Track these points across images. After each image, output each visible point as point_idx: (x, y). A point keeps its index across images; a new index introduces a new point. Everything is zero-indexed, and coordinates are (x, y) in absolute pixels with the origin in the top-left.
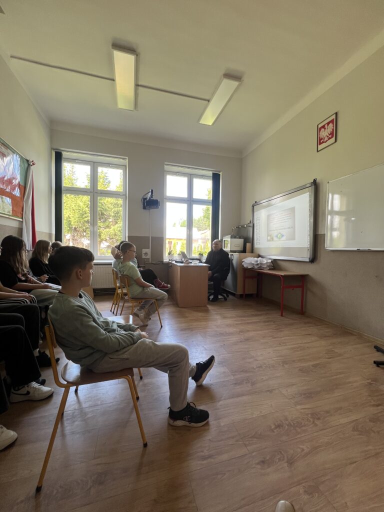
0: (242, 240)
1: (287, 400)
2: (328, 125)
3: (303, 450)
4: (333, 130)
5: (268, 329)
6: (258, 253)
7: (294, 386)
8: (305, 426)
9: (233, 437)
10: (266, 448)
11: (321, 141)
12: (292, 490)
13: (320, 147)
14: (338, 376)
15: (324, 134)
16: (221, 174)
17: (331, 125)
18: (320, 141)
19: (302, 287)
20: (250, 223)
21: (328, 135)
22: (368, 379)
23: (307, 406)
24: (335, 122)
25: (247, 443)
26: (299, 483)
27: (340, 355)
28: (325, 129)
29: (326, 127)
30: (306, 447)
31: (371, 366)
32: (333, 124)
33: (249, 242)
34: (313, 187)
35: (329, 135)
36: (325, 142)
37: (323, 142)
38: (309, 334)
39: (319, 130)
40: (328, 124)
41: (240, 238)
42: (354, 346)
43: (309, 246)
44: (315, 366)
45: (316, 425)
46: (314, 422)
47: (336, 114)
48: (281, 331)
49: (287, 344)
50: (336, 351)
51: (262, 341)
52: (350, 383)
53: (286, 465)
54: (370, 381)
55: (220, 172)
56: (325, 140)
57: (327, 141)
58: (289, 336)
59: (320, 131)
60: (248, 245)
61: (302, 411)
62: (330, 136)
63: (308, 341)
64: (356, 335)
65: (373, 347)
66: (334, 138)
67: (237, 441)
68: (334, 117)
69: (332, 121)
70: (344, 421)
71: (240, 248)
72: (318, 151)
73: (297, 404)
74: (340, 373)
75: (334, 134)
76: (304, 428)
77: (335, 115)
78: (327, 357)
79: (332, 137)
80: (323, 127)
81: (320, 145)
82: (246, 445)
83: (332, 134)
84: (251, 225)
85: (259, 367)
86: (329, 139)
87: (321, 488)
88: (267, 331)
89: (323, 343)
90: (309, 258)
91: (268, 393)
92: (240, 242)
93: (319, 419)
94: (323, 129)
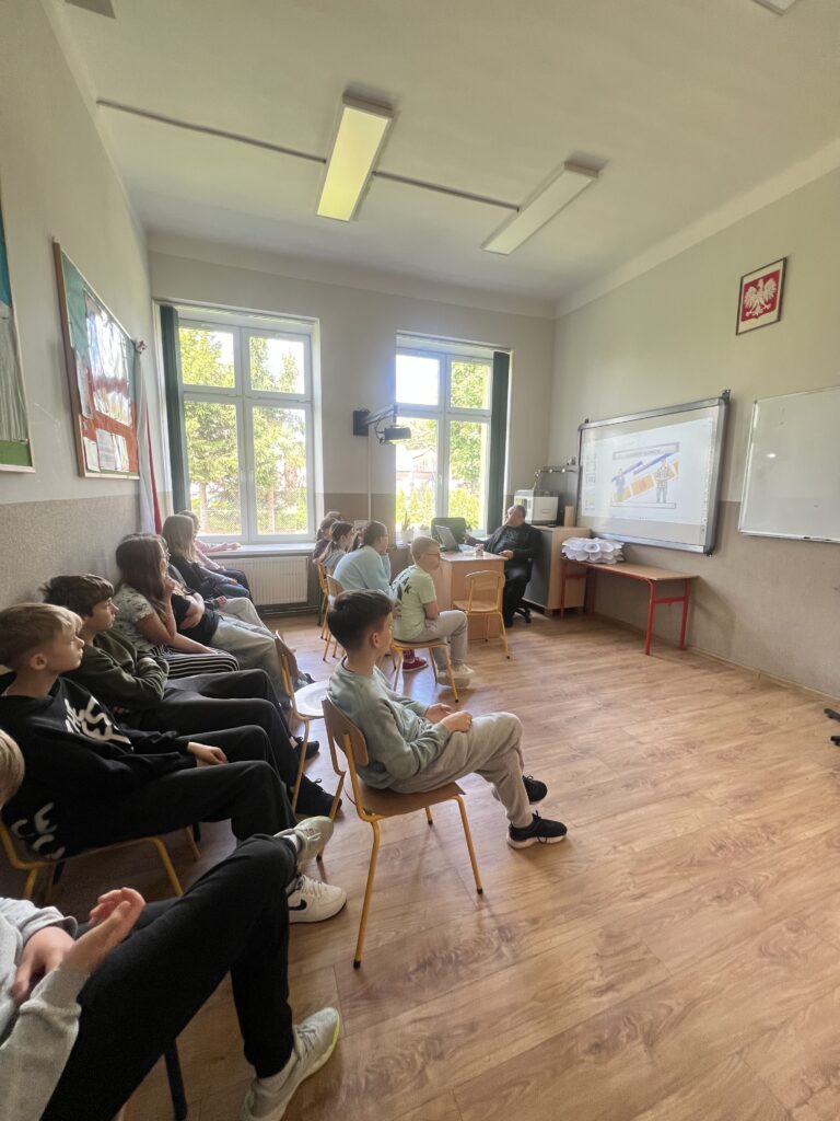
0: (555, 500)
1: (717, 808)
2: (765, 282)
3: (767, 878)
4: (775, 294)
5: (634, 683)
6: (590, 527)
7: (720, 785)
8: (757, 845)
9: (661, 867)
10: (714, 879)
11: (748, 314)
12: (771, 929)
13: (744, 326)
14: (781, 765)
15: (756, 299)
16: (511, 353)
17: (771, 282)
18: (745, 313)
19: (685, 599)
20: (573, 463)
21: (763, 303)
22: (828, 767)
23: (751, 815)
24: (779, 278)
25: (686, 873)
26: (777, 920)
27: (773, 728)
28: (758, 289)
29: (761, 284)
30: (771, 874)
31: (827, 745)
32: (777, 283)
33: (571, 505)
34: (723, 407)
35: (767, 303)
36: (756, 317)
37: (751, 317)
38: (710, 691)
39: (744, 289)
40: (766, 279)
41: (551, 495)
42: (790, 711)
43: (705, 524)
44: (739, 748)
45: (774, 843)
46: (768, 838)
47: (785, 260)
48: (659, 685)
49: (681, 710)
50: (765, 720)
51: (634, 706)
52: (802, 774)
53: (751, 899)
54: (831, 770)
55: (509, 350)
56: (757, 312)
57: (760, 315)
58: (676, 695)
59: (746, 290)
60: (569, 510)
61: (746, 823)
62: (768, 307)
63: (713, 704)
64: (786, 689)
65: (822, 711)
66: (775, 312)
67: (669, 872)
68: (779, 266)
69: (774, 276)
70: (810, 834)
71: (552, 517)
72: (737, 333)
73: (735, 812)
74: (785, 759)
75: (775, 304)
76: (758, 848)
77: (781, 263)
78: (752, 731)
79: (772, 309)
80: (754, 284)
81: (743, 320)
82: (685, 877)
83: (772, 302)
84: (576, 468)
85: (651, 755)
86: (766, 311)
87: (807, 922)
88: (634, 687)
89: (739, 705)
90: (705, 547)
91: (684, 798)
92: (551, 502)
93: (774, 833)
94: (752, 289)
